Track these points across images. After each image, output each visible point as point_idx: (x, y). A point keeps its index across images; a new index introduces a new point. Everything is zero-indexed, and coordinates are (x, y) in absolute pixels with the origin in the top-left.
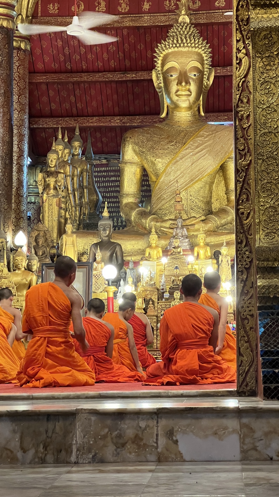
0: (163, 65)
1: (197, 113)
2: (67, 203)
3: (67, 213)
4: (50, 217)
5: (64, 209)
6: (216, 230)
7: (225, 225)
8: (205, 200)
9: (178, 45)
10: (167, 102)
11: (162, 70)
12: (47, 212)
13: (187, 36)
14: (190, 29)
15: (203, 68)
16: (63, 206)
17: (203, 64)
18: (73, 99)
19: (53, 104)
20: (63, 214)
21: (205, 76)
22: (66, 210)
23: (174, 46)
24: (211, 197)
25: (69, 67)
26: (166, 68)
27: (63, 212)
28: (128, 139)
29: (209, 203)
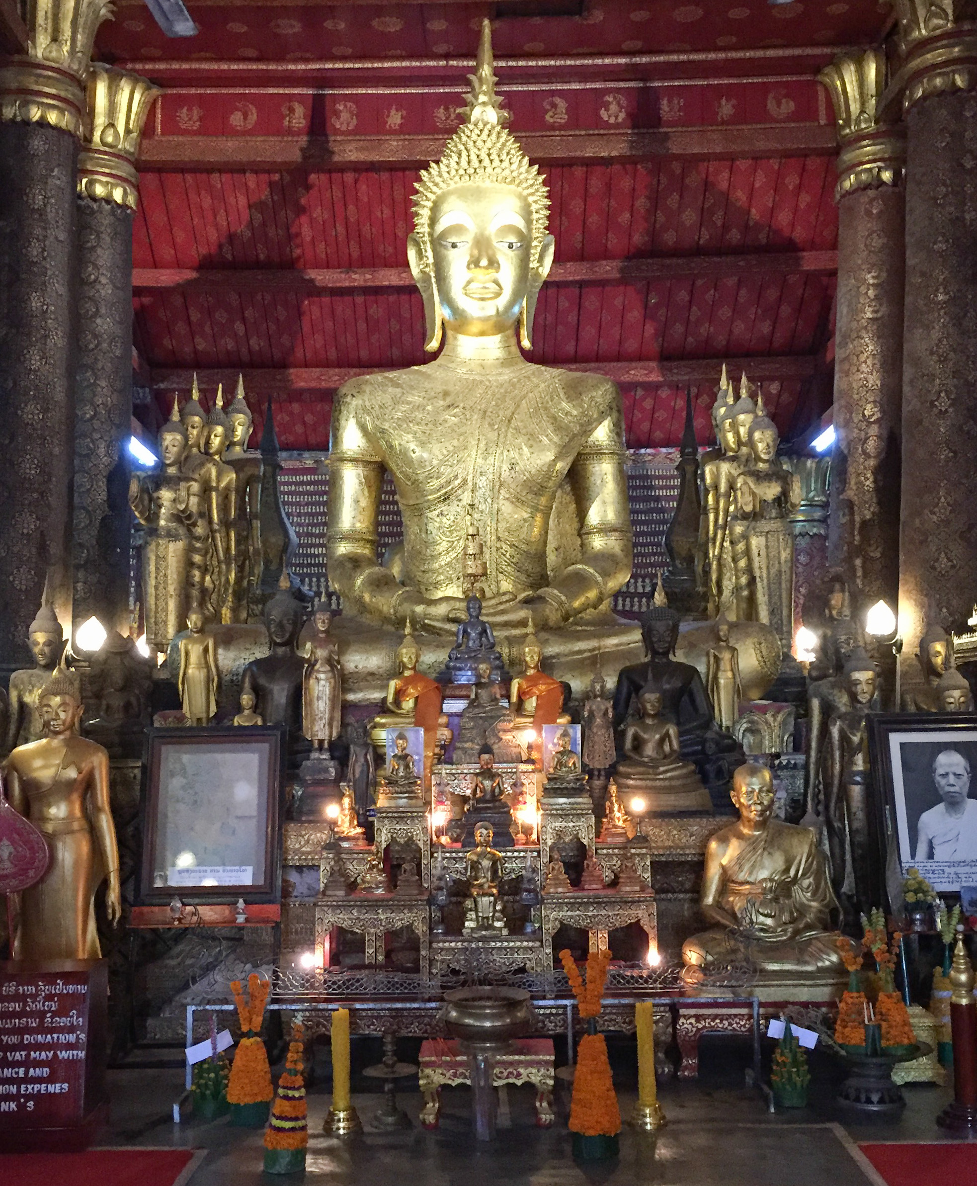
0: (433, 222)
1: (514, 341)
2: (206, 553)
3: (208, 578)
4: (161, 587)
5: (199, 567)
6: (562, 624)
7: (580, 612)
8: (533, 551)
9: (471, 171)
10: (441, 312)
11: (431, 235)
12: (153, 575)
13: (494, 152)
14: (498, 137)
15: (530, 230)
16: (197, 558)
17: (529, 222)
18: (239, 328)
19: (198, 339)
20: (197, 579)
21: (532, 251)
22: (204, 570)
23: (461, 172)
24: (545, 543)
25: (229, 257)
26: (440, 228)
27: (197, 574)
28: (348, 399)
29: (541, 557)
